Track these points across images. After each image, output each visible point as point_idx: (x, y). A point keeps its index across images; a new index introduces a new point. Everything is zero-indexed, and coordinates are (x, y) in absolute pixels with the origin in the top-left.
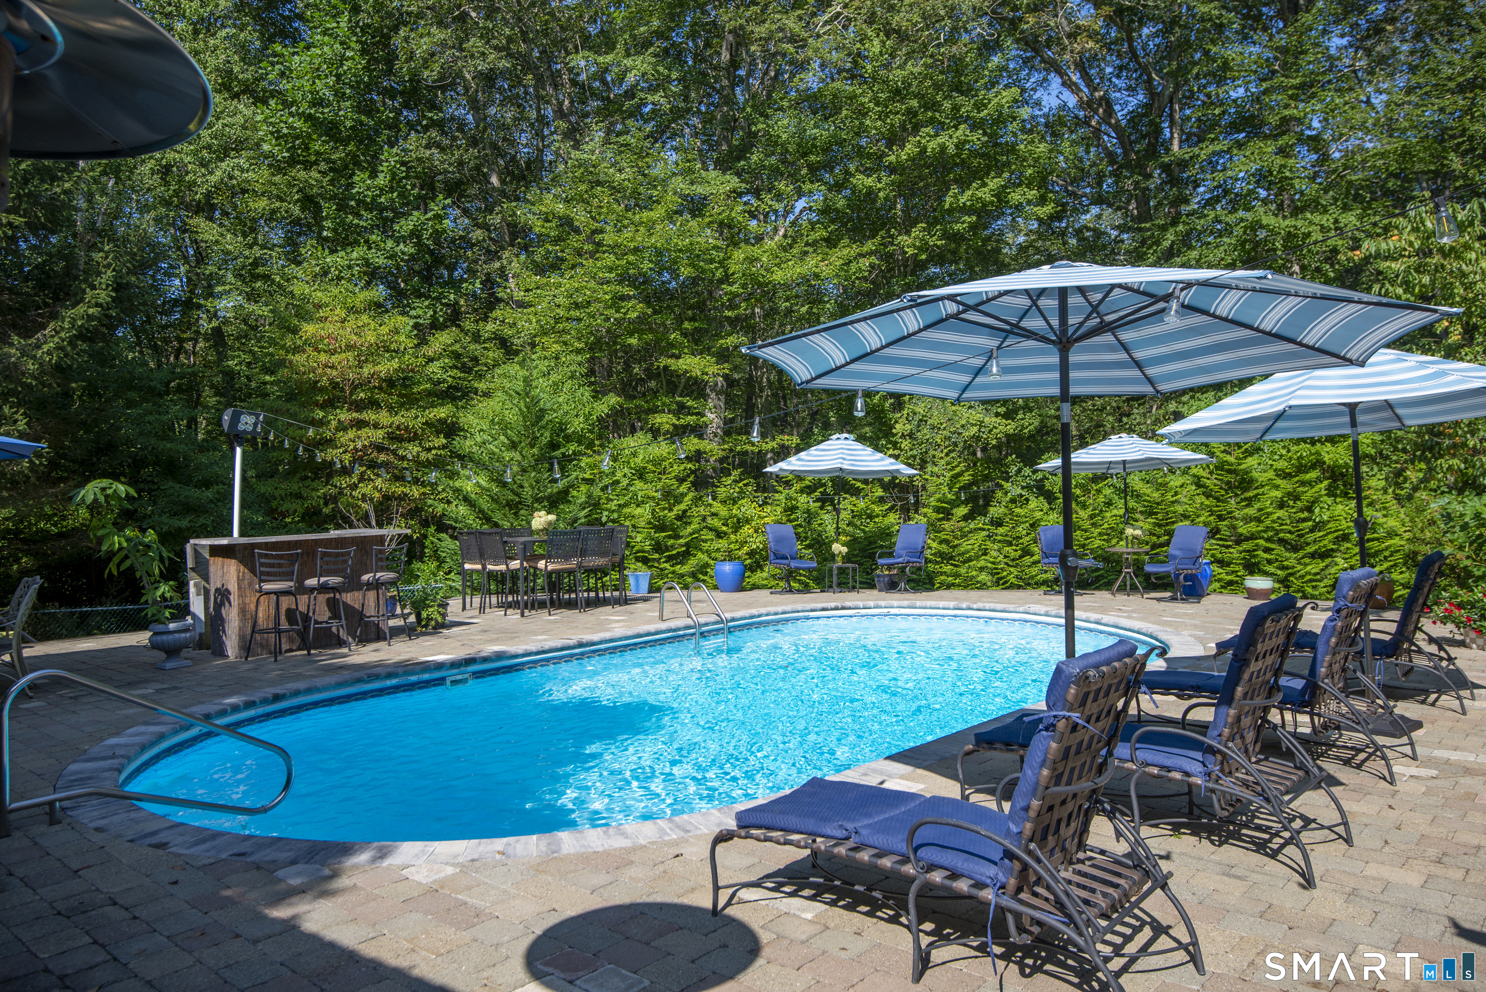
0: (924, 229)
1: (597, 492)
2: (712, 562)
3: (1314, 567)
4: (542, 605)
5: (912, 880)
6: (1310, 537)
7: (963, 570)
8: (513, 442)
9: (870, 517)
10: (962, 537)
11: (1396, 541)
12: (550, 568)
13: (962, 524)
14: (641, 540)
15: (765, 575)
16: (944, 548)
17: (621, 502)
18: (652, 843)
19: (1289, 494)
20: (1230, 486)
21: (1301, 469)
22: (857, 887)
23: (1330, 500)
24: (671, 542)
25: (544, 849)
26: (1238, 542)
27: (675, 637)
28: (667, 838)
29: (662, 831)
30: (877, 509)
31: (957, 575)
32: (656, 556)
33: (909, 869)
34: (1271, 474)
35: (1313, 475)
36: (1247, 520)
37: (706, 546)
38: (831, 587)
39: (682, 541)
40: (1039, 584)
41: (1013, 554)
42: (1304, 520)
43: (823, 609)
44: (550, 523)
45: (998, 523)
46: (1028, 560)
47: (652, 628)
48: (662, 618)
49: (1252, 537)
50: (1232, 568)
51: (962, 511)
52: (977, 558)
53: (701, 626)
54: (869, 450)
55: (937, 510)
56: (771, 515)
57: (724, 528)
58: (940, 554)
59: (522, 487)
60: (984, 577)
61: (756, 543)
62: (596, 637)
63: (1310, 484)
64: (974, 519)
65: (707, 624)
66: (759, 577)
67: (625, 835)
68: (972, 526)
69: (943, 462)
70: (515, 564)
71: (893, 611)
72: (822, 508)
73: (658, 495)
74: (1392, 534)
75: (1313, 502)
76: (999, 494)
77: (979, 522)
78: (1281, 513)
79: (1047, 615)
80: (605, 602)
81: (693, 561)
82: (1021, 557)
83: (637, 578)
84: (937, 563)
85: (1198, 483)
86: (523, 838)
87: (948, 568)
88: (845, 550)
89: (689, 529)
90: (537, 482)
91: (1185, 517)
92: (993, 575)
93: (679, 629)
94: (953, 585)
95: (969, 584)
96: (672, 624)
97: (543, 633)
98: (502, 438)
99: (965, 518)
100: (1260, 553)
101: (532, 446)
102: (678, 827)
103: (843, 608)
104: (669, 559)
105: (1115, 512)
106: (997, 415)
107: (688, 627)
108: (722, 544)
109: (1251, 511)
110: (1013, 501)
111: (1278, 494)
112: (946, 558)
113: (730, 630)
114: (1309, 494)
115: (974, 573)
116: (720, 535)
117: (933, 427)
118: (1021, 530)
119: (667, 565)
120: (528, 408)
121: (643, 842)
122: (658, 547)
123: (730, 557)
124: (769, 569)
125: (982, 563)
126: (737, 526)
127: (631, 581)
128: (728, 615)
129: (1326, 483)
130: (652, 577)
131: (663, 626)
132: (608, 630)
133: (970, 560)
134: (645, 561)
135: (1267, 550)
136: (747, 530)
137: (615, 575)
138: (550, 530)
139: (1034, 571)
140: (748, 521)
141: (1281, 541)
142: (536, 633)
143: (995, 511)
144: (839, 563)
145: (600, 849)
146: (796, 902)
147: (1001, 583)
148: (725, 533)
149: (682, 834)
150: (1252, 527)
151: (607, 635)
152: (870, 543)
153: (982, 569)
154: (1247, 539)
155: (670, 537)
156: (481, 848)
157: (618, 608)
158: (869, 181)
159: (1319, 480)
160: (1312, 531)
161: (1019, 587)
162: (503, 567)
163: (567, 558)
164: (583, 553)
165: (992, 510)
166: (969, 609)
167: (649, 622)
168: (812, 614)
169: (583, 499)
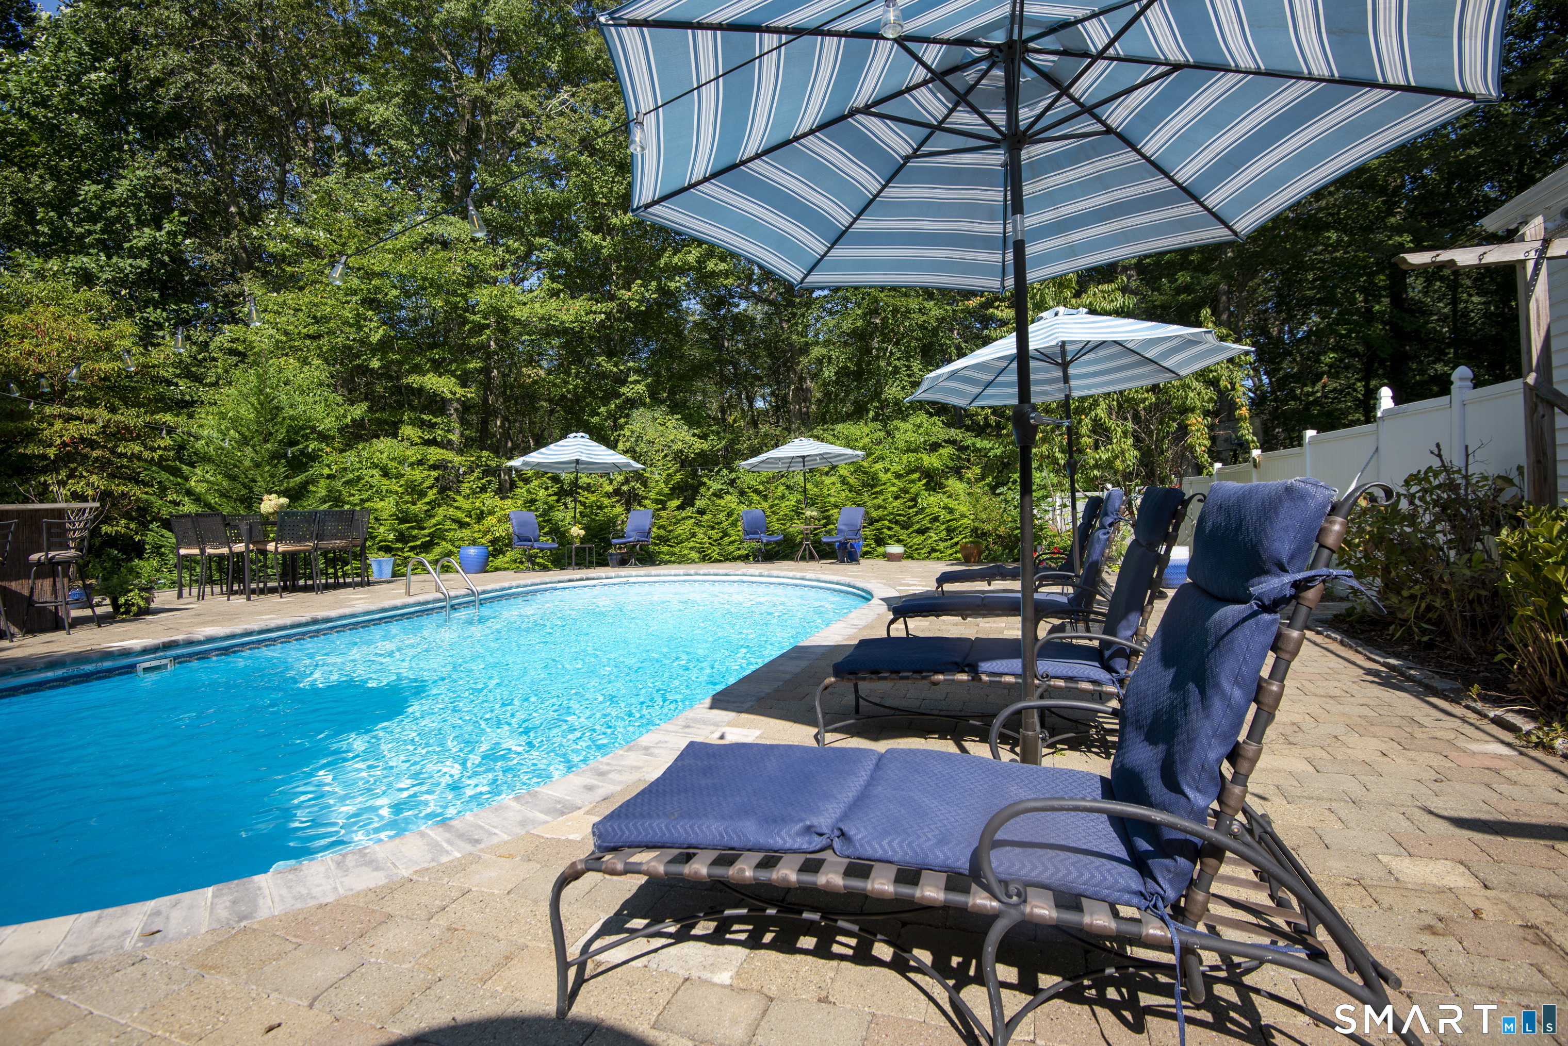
0: (641, 286)
1: (338, 484)
2: (455, 550)
3: (919, 539)
4: (273, 590)
5: (990, 918)
6: (917, 518)
7: (677, 550)
8: (245, 438)
9: (600, 508)
10: (675, 524)
11: (965, 521)
12: (280, 550)
13: (676, 513)
14: (385, 532)
15: (506, 559)
16: (662, 532)
17: (364, 496)
18: (420, 872)
19: (901, 489)
20: (864, 485)
21: (910, 472)
22: (806, 915)
23: (926, 494)
24: (415, 532)
25: (223, 913)
26: (871, 524)
27: (424, 611)
28: (444, 859)
29: (435, 847)
30: (606, 501)
31: (673, 554)
32: (400, 545)
33: (981, 900)
34: (889, 475)
35: (916, 476)
36: (879, 507)
37: (450, 535)
38: (570, 564)
39: (427, 531)
40: (736, 559)
41: (715, 537)
42: (910, 507)
43: (570, 581)
44: (282, 506)
45: (702, 512)
46: (727, 540)
47: (398, 602)
48: (408, 594)
49: (881, 519)
50: (868, 542)
51: (675, 503)
52: (688, 539)
53: (451, 598)
54: (604, 448)
55: (657, 502)
56: (512, 507)
57: (468, 520)
58: (659, 538)
59: (254, 481)
60: (694, 555)
61: (500, 531)
62: (333, 614)
63: (913, 482)
64: (684, 509)
65: (457, 597)
66: (500, 561)
67: (373, 864)
68: (683, 515)
69: (660, 463)
70: (239, 547)
71: (632, 580)
72: (558, 501)
73: (401, 490)
74: (963, 516)
75: (917, 495)
76: (703, 490)
77: (689, 511)
78: (897, 503)
79: (760, 576)
80: (346, 585)
81: (437, 550)
82: (721, 538)
83: (380, 563)
84: (656, 544)
85: (844, 481)
86: (186, 897)
87: (665, 549)
88: (582, 532)
89: (433, 521)
90: (272, 476)
91: (836, 506)
92: (700, 553)
93: (428, 603)
94: (670, 562)
95: (682, 560)
96: (421, 598)
97: (271, 613)
98: (232, 432)
99: (679, 508)
100: (885, 530)
101: (266, 441)
102: (461, 836)
103: (588, 579)
104: (412, 549)
105: (788, 503)
106: (694, 435)
107: (439, 600)
108: (466, 533)
109: (879, 501)
110: (714, 494)
111: (895, 489)
112: (663, 540)
113: (482, 602)
114: (914, 489)
115: (686, 552)
116: (462, 525)
117: (649, 442)
118: (722, 516)
119: (411, 554)
120: (262, 404)
121: (406, 873)
122: (402, 538)
123: (474, 542)
124: (510, 555)
125: (692, 544)
126: (481, 517)
127: (374, 567)
128: (480, 589)
129: (924, 481)
130: (396, 565)
131: (411, 600)
132: (349, 606)
133: (682, 542)
134: (388, 549)
135: (890, 529)
136: (490, 520)
137: (357, 564)
138: (281, 513)
139: (731, 548)
140: (491, 513)
141: (897, 522)
142: (261, 614)
143: (700, 503)
144: (577, 543)
145: (330, 898)
146: (689, 949)
147: (705, 558)
148: (468, 524)
149: (469, 848)
150: (880, 513)
151: (347, 611)
152: (601, 530)
153: (691, 549)
154: (877, 521)
155: (413, 528)
156: (99, 929)
157: (359, 589)
158: (597, 238)
159: (920, 480)
160: (917, 514)
161: (720, 561)
162: (225, 550)
163: (302, 539)
164: (320, 537)
165: (697, 503)
166: (697, 574)
167: (395, 598)
168: (559, 585)
169: (323, 493)
